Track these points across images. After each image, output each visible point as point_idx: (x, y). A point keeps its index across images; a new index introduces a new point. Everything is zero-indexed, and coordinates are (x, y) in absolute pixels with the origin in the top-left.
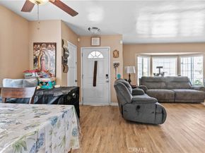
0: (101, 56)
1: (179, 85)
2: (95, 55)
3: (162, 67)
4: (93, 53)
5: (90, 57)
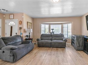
0: (14, 24)
1: (57, 38)
2: (12, 23)
3: (53, 29)
4: (11, 22)
5: (10, 24)
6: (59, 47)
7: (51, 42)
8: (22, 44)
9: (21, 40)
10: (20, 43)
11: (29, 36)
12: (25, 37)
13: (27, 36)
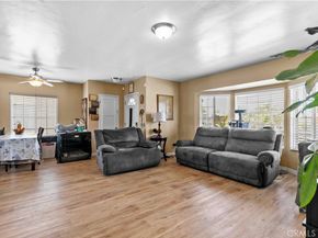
1: (243, 146)
6: (235, 177)
7: (208, 155)
8: (138, 146)
9: (137, 139)
10: (134, 144)
11: (160, 131)
12: (151, 132)
13: (155, 131)
